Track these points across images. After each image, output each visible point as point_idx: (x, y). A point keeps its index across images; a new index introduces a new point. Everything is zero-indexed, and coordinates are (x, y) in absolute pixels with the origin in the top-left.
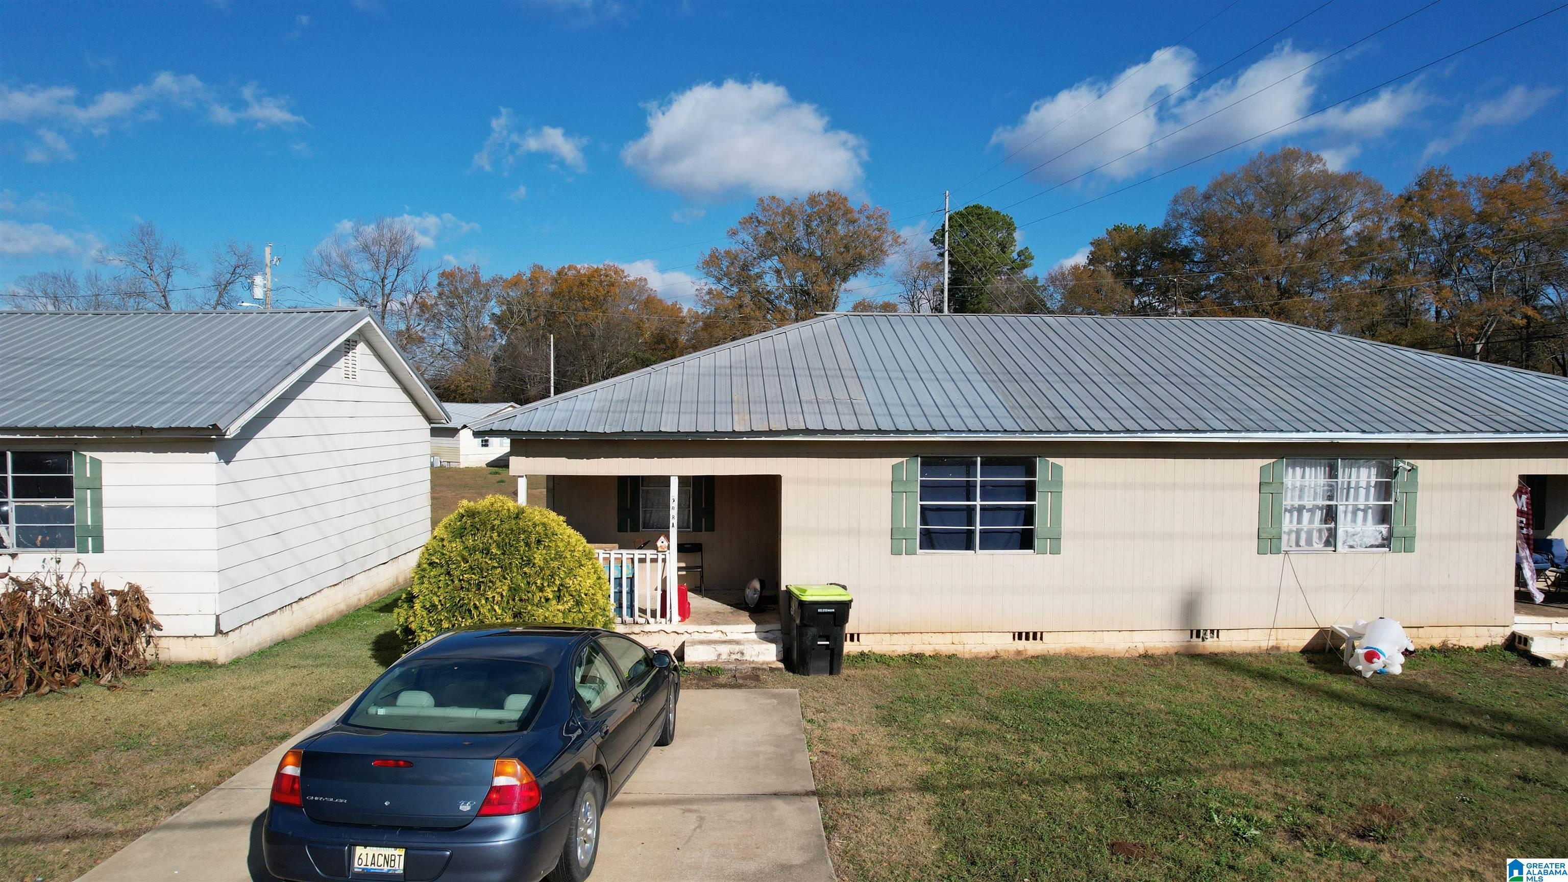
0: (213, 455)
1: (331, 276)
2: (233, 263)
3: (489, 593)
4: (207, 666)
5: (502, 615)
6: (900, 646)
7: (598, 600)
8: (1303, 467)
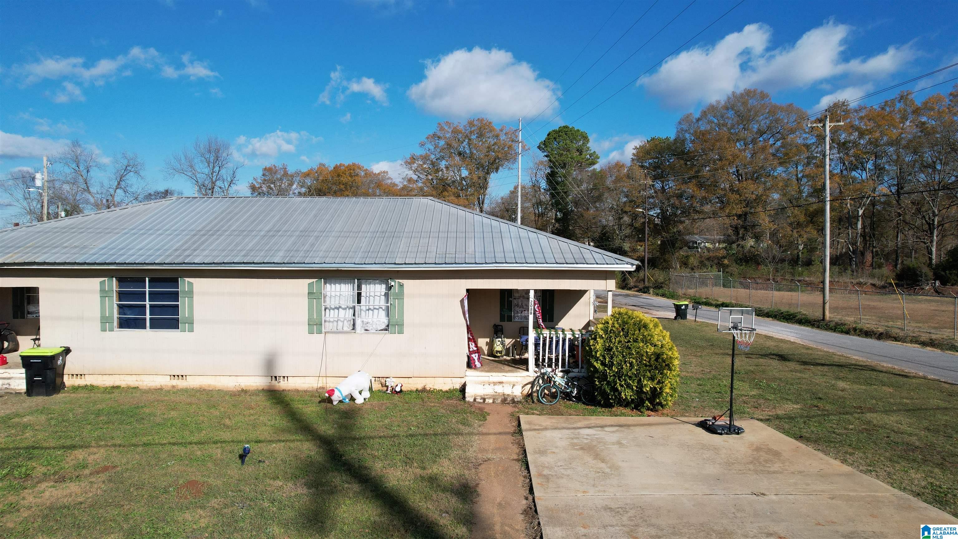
1: (181, 171)
2: (125, 164)
6: (108, 381)
8: (340, 284)
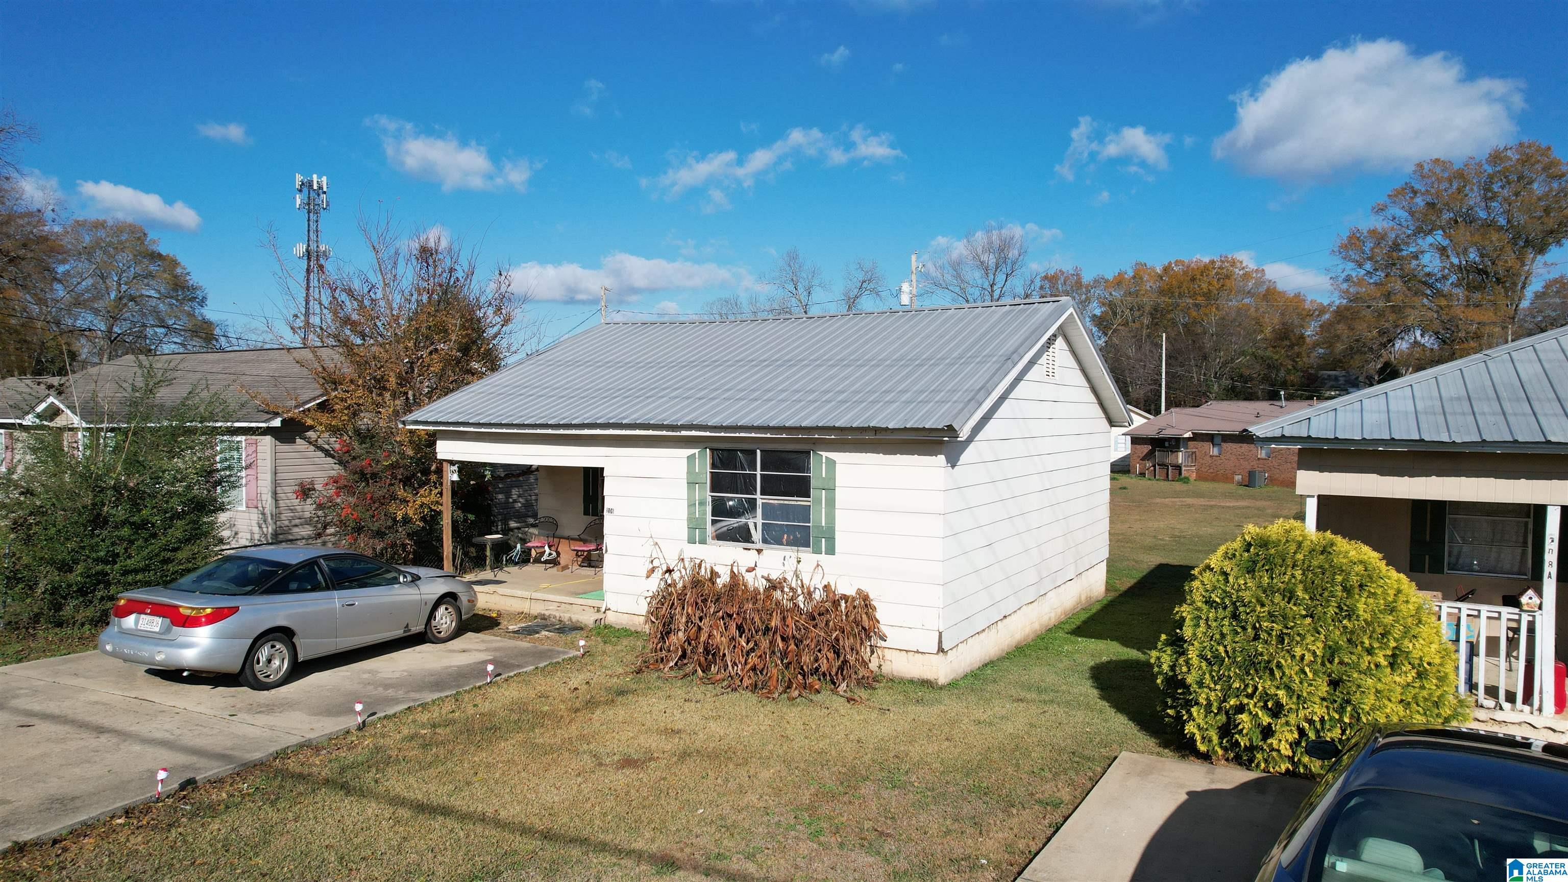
0: (941, 458)
1: (944, 286)
2: (861, 279)
3: (1296, 649)
4: (927, 684)
5: (1315, 680)
7: (1446, 674)
